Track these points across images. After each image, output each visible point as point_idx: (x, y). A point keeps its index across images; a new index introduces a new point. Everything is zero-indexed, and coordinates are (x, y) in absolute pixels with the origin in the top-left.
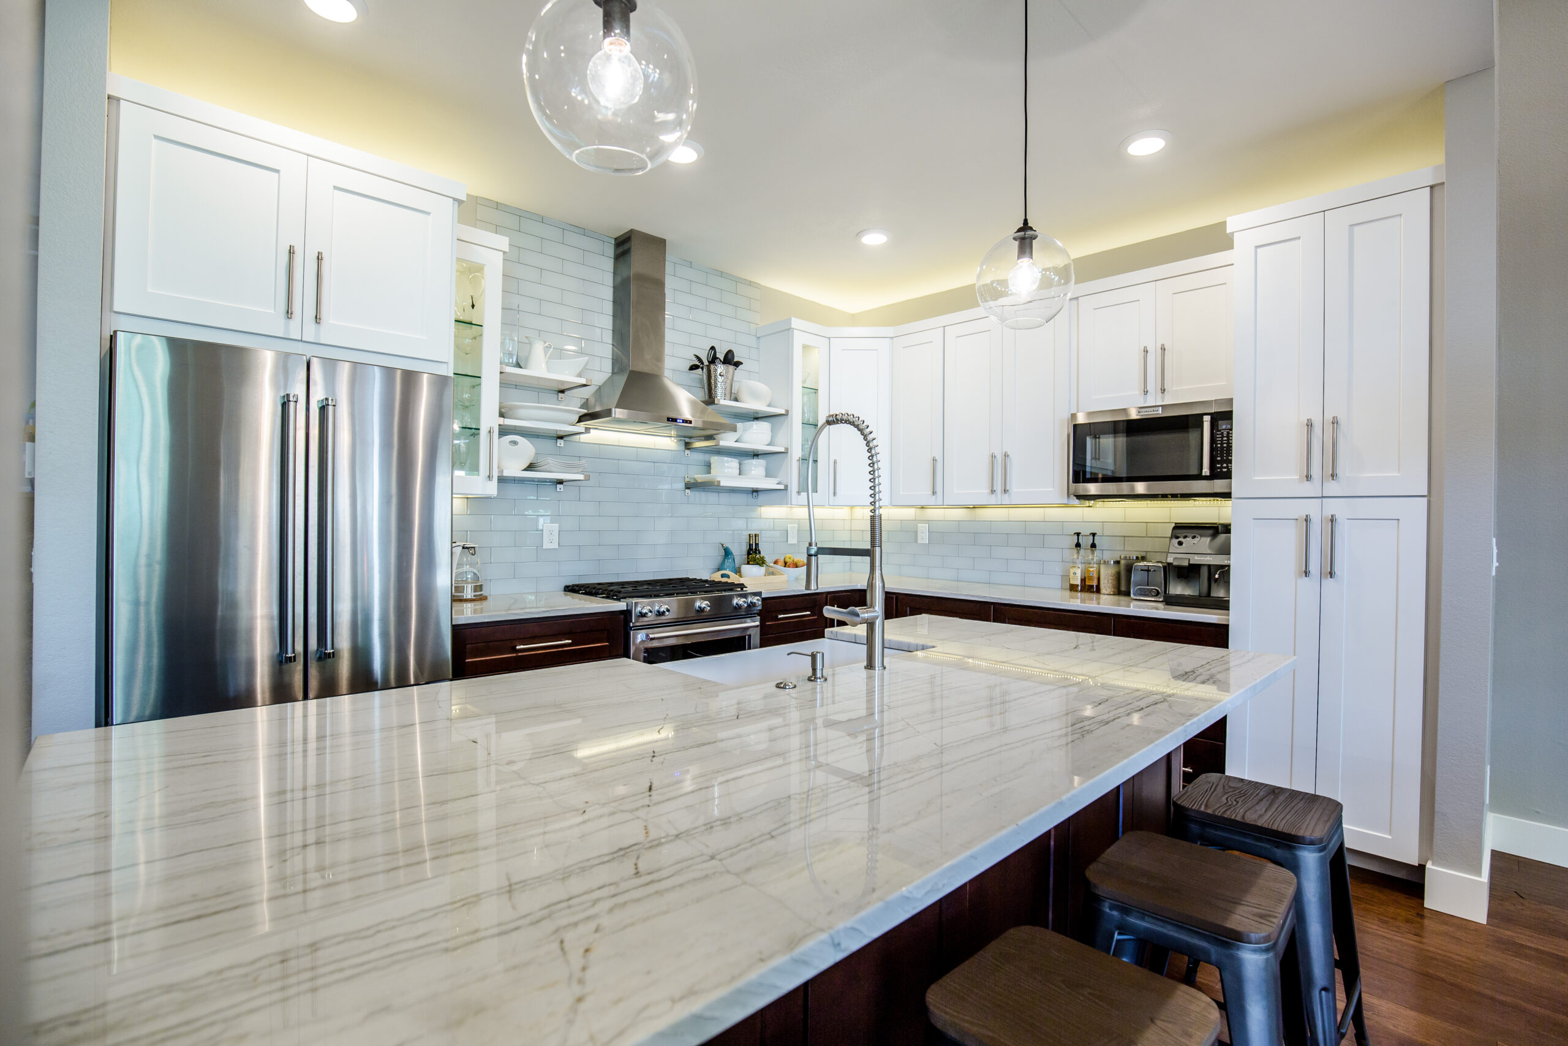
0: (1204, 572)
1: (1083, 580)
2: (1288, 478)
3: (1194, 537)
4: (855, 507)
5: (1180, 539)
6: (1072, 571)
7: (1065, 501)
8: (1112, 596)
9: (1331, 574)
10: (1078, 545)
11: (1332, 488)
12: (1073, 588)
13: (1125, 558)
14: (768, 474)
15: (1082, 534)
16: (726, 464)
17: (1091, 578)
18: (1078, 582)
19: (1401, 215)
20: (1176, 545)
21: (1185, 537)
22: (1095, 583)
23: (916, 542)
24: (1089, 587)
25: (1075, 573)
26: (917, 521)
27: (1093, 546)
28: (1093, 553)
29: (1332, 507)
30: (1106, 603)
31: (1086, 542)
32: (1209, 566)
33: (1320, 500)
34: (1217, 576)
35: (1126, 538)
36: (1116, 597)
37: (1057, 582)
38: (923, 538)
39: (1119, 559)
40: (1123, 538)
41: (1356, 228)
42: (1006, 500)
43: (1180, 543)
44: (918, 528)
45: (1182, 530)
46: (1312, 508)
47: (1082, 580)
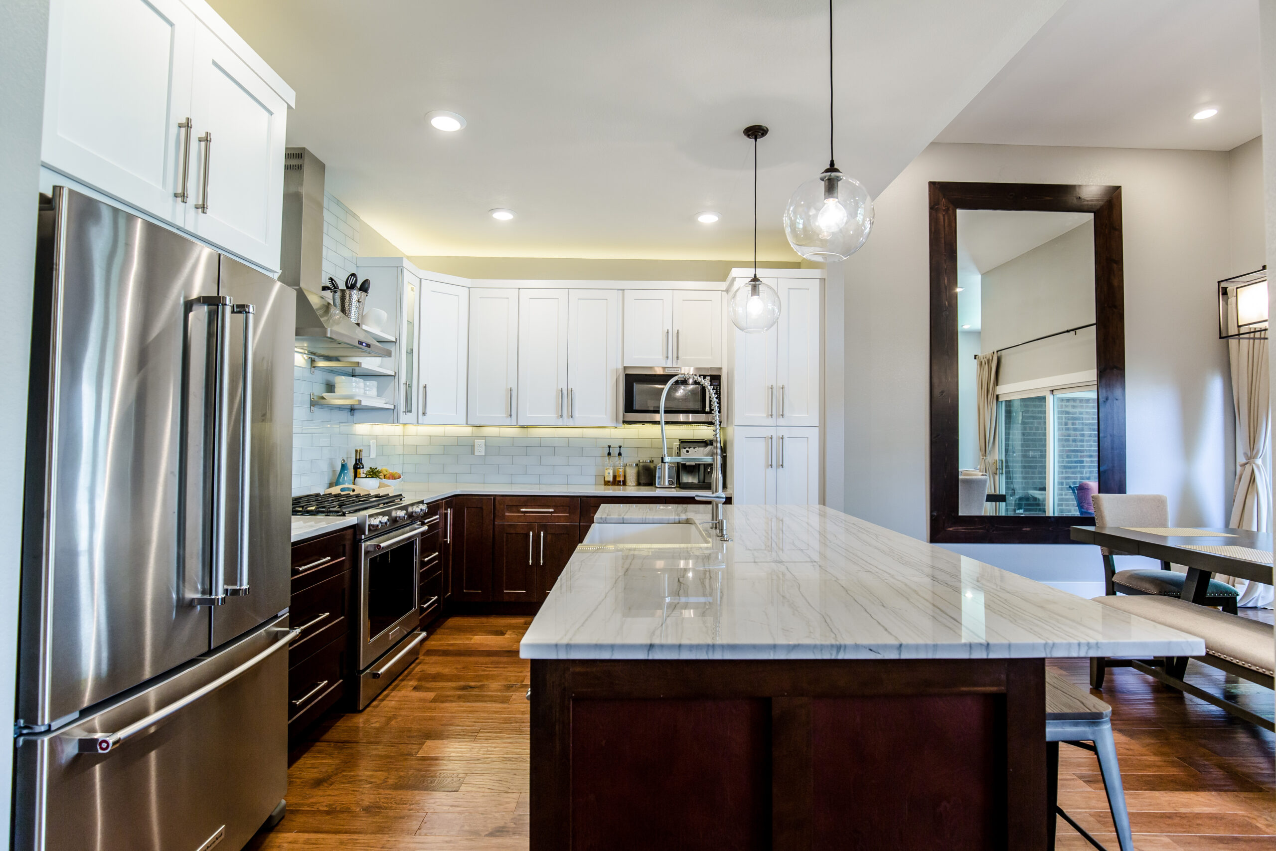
0: (702, 468)
1: (615, 477)
2: (760, 415)
3: (694, 448)
4: (407, 425)
5: (687, 449)
6: (607, 472)
7: (615, 424)
8: (635, 487)
9: (782, 465)
10: (609, 454)
11: (781, 422)
12: (607, 483)
13: (643, 462)
14: (379, 395)
15: (612, 446)
16: (354, 384)
17: (619, 476)
18: (611, 479)
19: (808, 289)
20: (685, 453)
21: (689, 448)
22: (622, 479)
23: (473, 453)
24: (615, 482)
25: (609, 473)
26: (473, 437)
27: (620, 454)
28: (619, 459)
29: (782, 431)
30: (631, 490)
31: (615, 452)
32: (704, 464)
33: (775, 428)
34: (709, 470)
35: (639, 449)
36: (637, 487)
37: (592, 480)
38: (480, 451)
39: (638, 463)
40: (637, 449)
41: (791, 291)
42: (571, 422)
43: (688, 452)
44: (475, 443)
45: (685, 443)
46: (771, 432)
47: (613, 477)
